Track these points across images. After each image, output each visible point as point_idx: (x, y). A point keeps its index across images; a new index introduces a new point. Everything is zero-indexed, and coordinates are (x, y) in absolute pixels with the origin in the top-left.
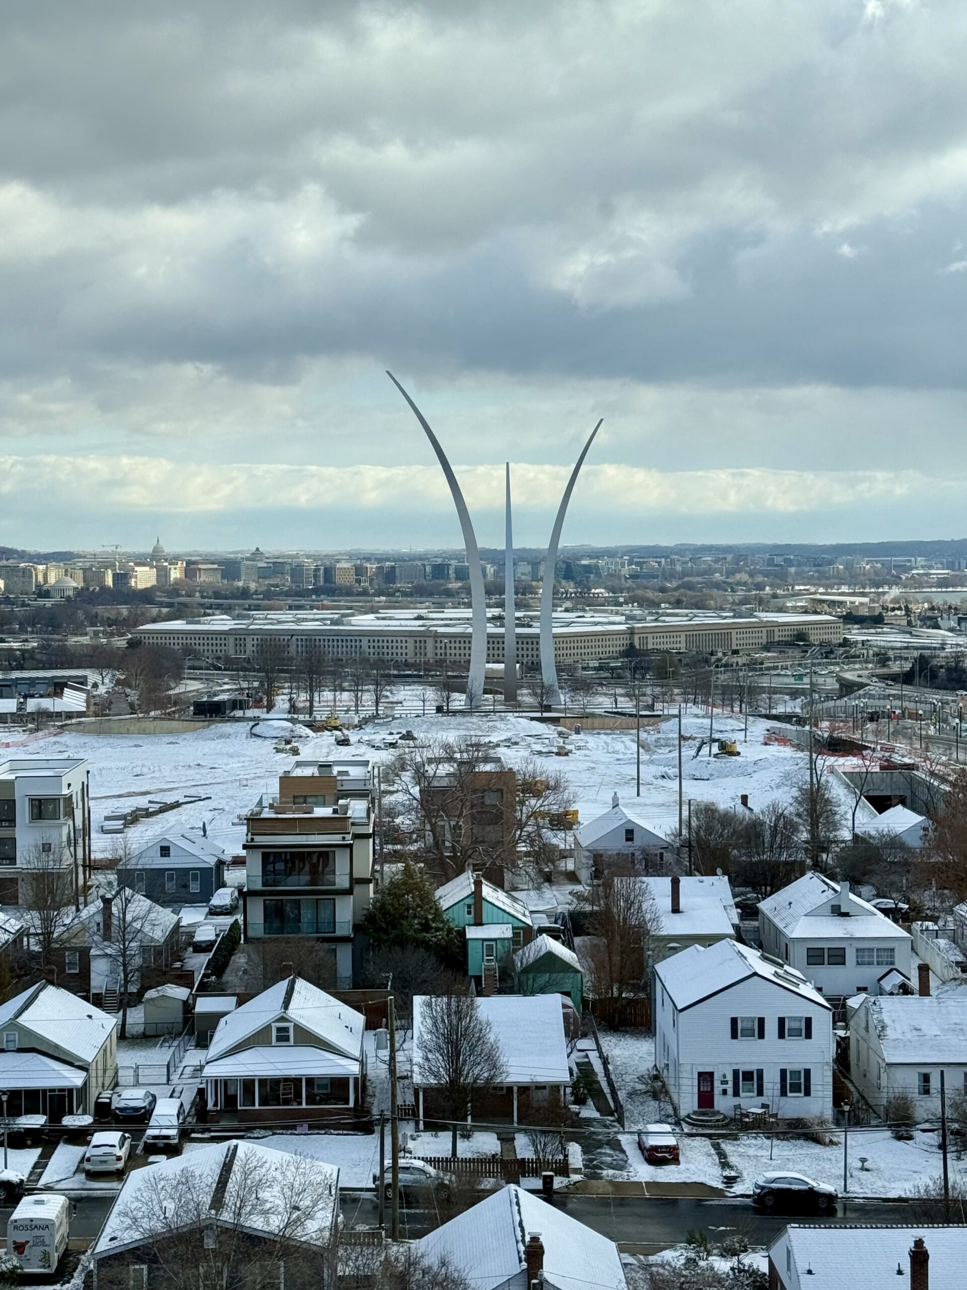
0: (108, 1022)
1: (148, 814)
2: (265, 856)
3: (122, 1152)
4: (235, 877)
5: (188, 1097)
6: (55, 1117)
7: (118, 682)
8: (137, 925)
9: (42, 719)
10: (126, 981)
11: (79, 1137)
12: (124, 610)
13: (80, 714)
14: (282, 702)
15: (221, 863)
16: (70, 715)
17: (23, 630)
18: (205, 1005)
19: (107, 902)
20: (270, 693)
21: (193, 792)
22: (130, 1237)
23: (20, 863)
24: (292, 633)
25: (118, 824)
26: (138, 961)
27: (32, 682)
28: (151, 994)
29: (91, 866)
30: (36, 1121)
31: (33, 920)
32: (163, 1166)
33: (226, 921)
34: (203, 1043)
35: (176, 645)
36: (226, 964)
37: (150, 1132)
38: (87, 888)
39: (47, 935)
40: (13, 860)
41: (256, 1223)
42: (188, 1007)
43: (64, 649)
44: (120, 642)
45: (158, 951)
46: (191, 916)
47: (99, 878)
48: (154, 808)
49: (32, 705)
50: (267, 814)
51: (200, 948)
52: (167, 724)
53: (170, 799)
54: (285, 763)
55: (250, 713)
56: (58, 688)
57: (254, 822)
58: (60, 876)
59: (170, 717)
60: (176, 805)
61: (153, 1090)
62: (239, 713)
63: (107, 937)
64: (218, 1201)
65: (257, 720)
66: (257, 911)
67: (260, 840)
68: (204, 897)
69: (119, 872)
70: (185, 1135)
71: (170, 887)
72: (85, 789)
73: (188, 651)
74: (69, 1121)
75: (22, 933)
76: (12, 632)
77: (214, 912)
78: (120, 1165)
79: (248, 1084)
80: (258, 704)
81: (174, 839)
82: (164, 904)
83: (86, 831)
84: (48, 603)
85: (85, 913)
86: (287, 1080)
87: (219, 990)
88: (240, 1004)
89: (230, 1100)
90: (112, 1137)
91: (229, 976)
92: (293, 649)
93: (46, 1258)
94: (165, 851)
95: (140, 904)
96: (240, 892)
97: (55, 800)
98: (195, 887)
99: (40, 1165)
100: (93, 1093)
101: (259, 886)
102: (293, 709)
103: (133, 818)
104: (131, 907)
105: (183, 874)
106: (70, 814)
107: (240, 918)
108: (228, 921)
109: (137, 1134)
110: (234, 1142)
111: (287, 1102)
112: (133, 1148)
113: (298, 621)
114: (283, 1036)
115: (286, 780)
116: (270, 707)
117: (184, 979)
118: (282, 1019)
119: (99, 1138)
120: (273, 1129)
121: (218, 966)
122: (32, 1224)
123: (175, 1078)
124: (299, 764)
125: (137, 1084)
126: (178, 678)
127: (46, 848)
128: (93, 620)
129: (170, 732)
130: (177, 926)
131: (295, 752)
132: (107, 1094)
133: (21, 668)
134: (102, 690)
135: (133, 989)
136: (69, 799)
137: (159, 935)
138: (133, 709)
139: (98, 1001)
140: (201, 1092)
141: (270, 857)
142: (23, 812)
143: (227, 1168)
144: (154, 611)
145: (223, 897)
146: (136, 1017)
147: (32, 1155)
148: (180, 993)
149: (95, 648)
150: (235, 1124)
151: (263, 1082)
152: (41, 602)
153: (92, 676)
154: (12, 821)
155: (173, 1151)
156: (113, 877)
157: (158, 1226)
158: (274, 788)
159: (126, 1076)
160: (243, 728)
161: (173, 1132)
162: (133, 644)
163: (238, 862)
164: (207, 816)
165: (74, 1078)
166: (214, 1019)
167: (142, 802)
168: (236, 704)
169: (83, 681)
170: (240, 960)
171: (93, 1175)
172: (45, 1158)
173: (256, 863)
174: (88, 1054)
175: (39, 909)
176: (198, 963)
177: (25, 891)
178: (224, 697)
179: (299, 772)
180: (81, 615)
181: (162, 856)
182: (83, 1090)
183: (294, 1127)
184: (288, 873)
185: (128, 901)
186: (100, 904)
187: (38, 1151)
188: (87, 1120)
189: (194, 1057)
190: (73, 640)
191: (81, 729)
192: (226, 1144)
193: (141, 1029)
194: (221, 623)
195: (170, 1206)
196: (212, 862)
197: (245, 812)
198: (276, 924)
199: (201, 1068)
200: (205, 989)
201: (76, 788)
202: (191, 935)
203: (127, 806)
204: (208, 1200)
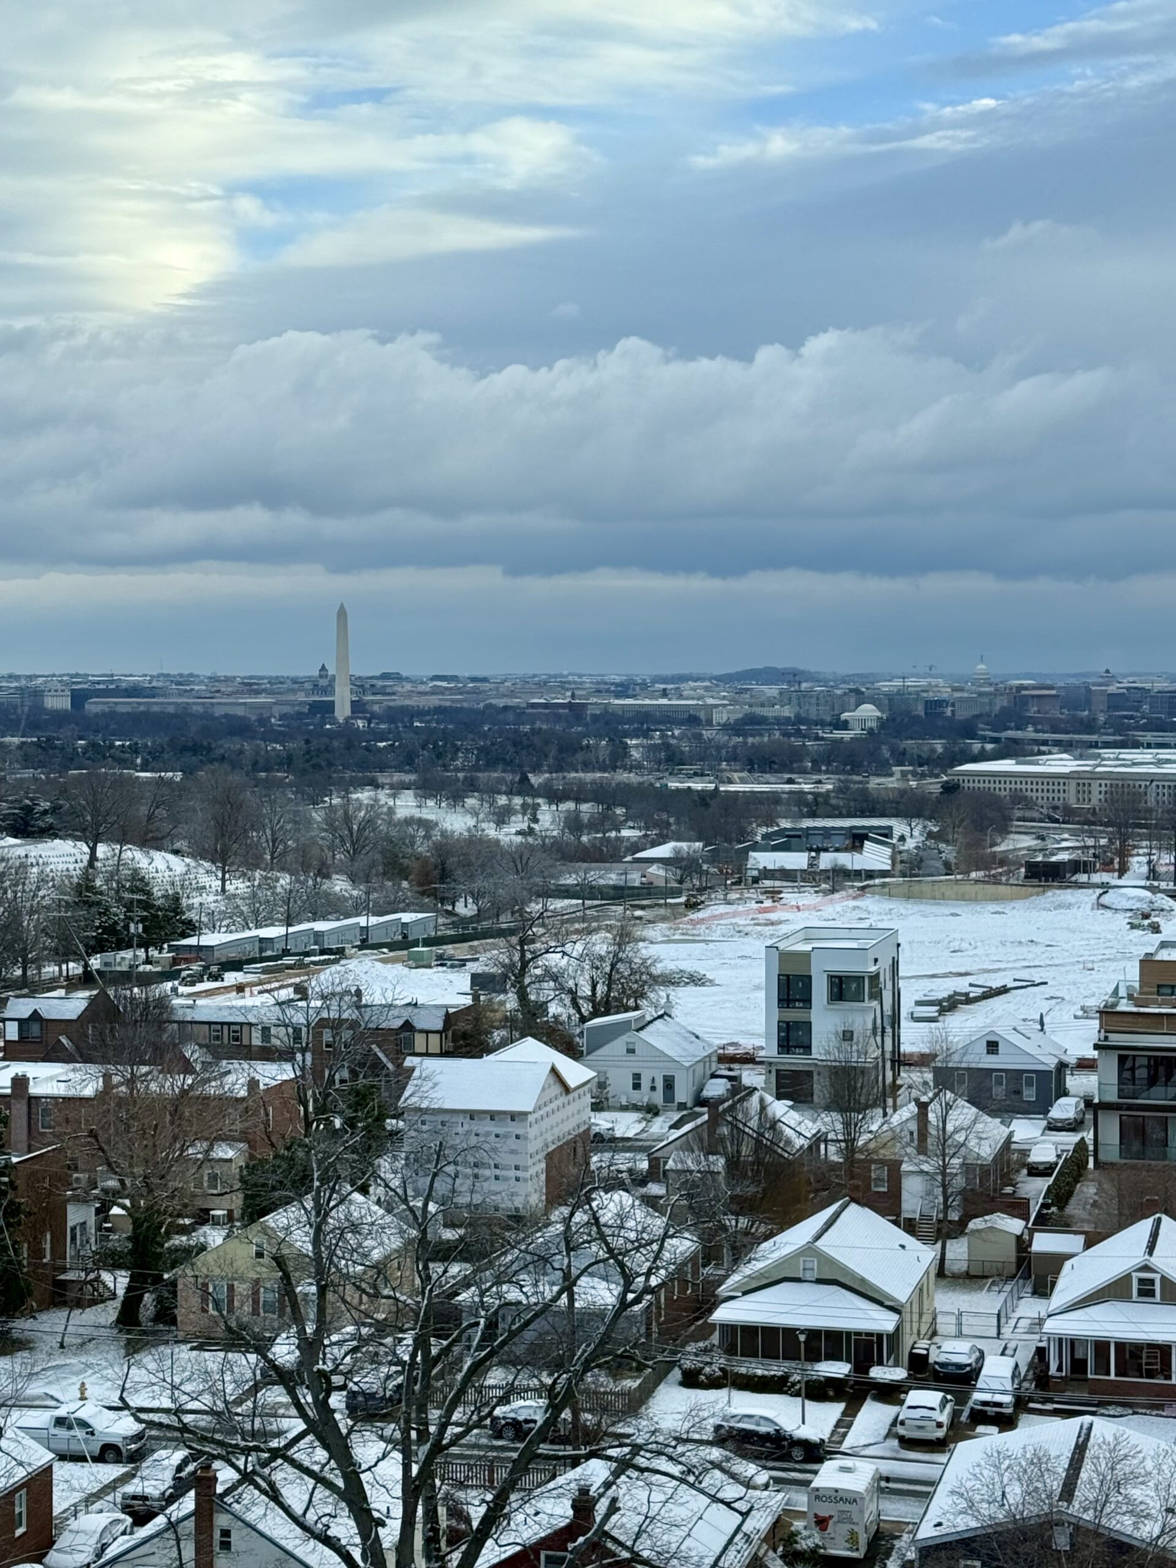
0: (925, 1255)
1: (969, 1000)
2: (1122, 1060)
3: (944, 1418)
4: (1081, 1084)
5: (1025, 1356)
6: (861, 1366)
7: (930, 835)
8: (960, 1137)
9: (839, 878)
10: (946, 1207)
11: (890, 1393)
12: (939, 746)
13: (884, 874)
14: (1138, 864)
15: (1062, 1066)
16: (870, 874)
17: (816, 769)
18: (1044, 1243)
19: (923, 1107)
20: (1124, 854)
21: (1024, 974)
22: (966, 1523)
23: (817, 1052)
24: (1152, 778)
25: (932, 1011)
26: (959, 1182)
27: (827, 832)
28: (975, 1224)
29: (900, 1061)
30: (838, 1369)
31: (830, 1123)
32: (989, 1438)
33: (1070, 1139)
34: (1043, 1289)
35: (1003, 791)
36: (1070, 1194)
37: (977, 1396)
38: (895, 1087)
39: (850, 1141)
40: (807, 1049)
41: (1123, 1524)
42: (1022, 1244)
43: (864, 793)
44: (933, 786)
45: (985, 1171)
46: (1025, 1130)
47: (908, 1076)
48: (976, 992)
49: (826, 860)
50: (1124, 1006)
51: (1035, 1171)
52: (991, 889)
53: (996, 984)
54: (1145, 943)
55: (1096, 878)
56: (857, 840)
57: (1108, 1015)
58: (863, 1071)
59: (996, 881)
60: (1004, 990)
61: (981, 1344)
62: (1083, 878)
63: (922, 1150)
64: (1068, 1490)
65: (1106, 887)
66: (1111, 1129)
67: (1116, 1039)
68: (1041, 1107)
69: (937, 1071)
70: (1021, 1404)
71: (999, 1092)
72: (895, 965)
73: (1019, 799)
74: (878, 1373)
75: (819, 1139)
76: (803, 771)
77: (1054, 1127)
78: (941, 1433)
79: (1101, 1346)
80: (1107, 867)
81: (1004, 1032)
82: (993, 1113)
83: (895, 1020)
84: (846, 735)
85: (896, 1119)
86: (1153, 1346)
87: (1063, 1226)
88: (1089, 1244)
89: (1079, 1366)
90: (930, 1397)
91: (1073, 1208)
92: (1151, 801)
93: (853, 1538)
94: (992, 1047)
95: (963, 1113)
96: (1088, 1103)
97: (859, 979)
98: (1029, 1094)
99: (844, 1424)
100: (908, 1341)
101: (1112, 1096)
102: (1153, 874)
103: (950, 1004)
104: (953, 1114)
105: (1016, 1076)
106: (877, 995)
107: (1089, 1136)
108: (1072, 1139)
109: (961, 1399)
110: (1087, 1419)
111: (1150, 1374)
112: (956, 1414)
113: (1160, 763)
114: (1146, 1290)
115: (1147, 963)
116: (1123, 871)
117: (1018, 1208)
118: (1146, 1268)
119: (915, 1397)
120: (1133, 1408)
121: (1060, 1196)
122: (837, 1496)
123: (1006, 1331)
124: (1164, 945)
125: (960, 1335)
126: (1004, 830)
127: (847, 1036)
128: (901, 758)
129: (996, 899)
130: (1008, 1141)
131: (1156, 929)
132: (923, 1344)
133: (813, 815)
134: (910, 844)
135: (954, 1216)
136: (875, 978)
137: (986, 1151)
138: (948, 869)
139: (910, 1227)
140: (1041, 1352)
141: (1126, 1059)
142: (820, 990)
143: (1080, 1449)
144: (976, 746)
145: (1064, 1109)
146: (958, 1251)
147: (833, 1411)
148: (1015, 1226)
149: (903, 793)
150: (1085, 1396)
151: (1120, 1346)
152: (838, 734)
153: (899, 827)
154: (807, 1001)
155: (1006, 1422)
156: (929, 1076)
157: (1000, 1515)
158: (1133, 974)
159: (946, 1324)
160: (1088, 897)
161: (1007, 1399)
162: (950, 789)
163: (1085, 1065)
164: (1045, 1006)
165: (883, 1322)
166: (1056, 1262)
167: (961, 985)
168: (1077, 866)
169: (887, 833)
170: (1087, 1190)
171: (908, 1443)
172: (852, 1411)
173: (1110, 1067)
174: (901, 1293)
175: (842, 1110)
176: (1035, 1189)
177: (820, 1088)
178: (1064, 857)
179: (1164, 955)
180: (886, 752)
181: (988, 1053)
182: (895, 1337)
183: (1160, 1407)
184: (1152, 1081)
185: (949, 1107)
186: (913, 1108)
187: (840, 1407)
188: (899, 1374)
189: (1030, 1307)
190: (874, 782)
191: (888, 892)
192: (1078, 1420)
193: (963, 1267)
194: (1060, 764)
195: (1015, 1493)
196: (1051, 1063)
197: (1096, 1002)
198: (1136, 1146)
199: (1040, 1322)
200: (1043, 1222)
201: (885, 965)
202: (1025, 1153)
203: (943, 989)
204: (1056, 1486)
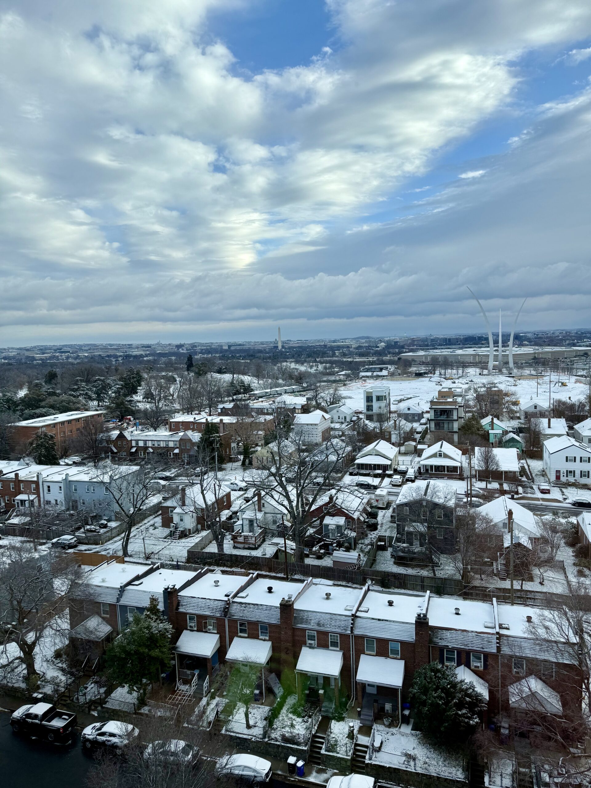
0: (396, 449)
1: (404, 400)
2: (435, 411)
3: (401, 481)
4: (426, 416)
5: (416, 468)
6: (384, 471)
7: (396, 368)
8: (403, 427)
9: (378, 377)
10: (400, 440)
11: (390, 476)
12: (397, 350)
13: (386, 376)
14: (437, 373)
15: (423, 412)
16: (384, 376)
17: (373, 356)
18: (420, 447)
19: (395, 421)
20: (434, 370)
21: (415, 395)
22: (405, 501)
23: (374, 411)
24: (440, 355)
25: (397, 402)
26: (403, 435)
27: (375, 368)
28: (406, 443)
29: (390, 412)
30: (380, 472)
31: (377, 424)
32: (410, 484)
33: (425, 427)
34: (420, 456)
35: (410, 359)
36: (425, 437)
37: (407, 476)
38: (390, 417)
39: (381, 428)
40: (372, 410)
41: (436, 500)
42: (415, 447)
43: (382, 360)
44: (396, 358)
45: (408, 433)
46: (416, 425)
47: (392, 415)
48: (405, 398)
49: (375, 374)
50: (435, 400)
51: (418, 433)
52: (408, 378)
53: (409, 397)
54: (439, 388)
55: (429, 375)
56: (381, 370)
57: (432, 402)
58: (383, 414)
59: (409, 376)
60: (411, 398)
61: (408, 466)
62: (426, 375)
63: (395, 429)
64: (425, 494)
65: (431, 377)
66: (433, 424)
67: (434, 407)
68: (419, 420)
69: (398, 414)
70: (416, 478)
71: (410, 418)
72: (389, 393)
73: (413, 360)
74: (387, 472)
75: (375, 428)
76: (370, 356)
77: (421, 424)
78: (400, 483)
79: (431, 466)
80: (431, 373)
81: (411, 406)
82: (409, 422)
83: (389, 404)
84: (378, 349)
85: (390, 423)
86: (442, 466)
87: (424, 443)
88: (429, 447)
89: (427, 470)
90: (398, 477)
91: (425, 440)
92: (440, 359)
93: (383, 504)
94: (409, 409)
95: (403, 422)
96: (428, 419)
97: (382, 397)
98: (416, 418)
99: (381, 482)
100: (393, 466)
101: (433, 418)
102: (440, 374)
103: (400, 401)
104: (401, 422)
105: (413, 415)
106: (386, 399)
107: (428, 426)
108: (425, 426)
109: (404, 477)
110: (429, 480)
111: (441, 471)
112: (403, 480)
113: (442, 352)
114: (440, 455)
115: (440, 392)
116: (434, 374)
117: (414, 440)
118: (440, 451)
119: (395, 477)
120: (438, 478)
121: (423, 437)
122: (380, 496)
123: (413, 464)
124: (443, 388)
125: (403, 465)
126: (410, 367)
127: (380, 408)
128: (389, 353)
129: (409, 380)
130: (412, 427)
131: (441, 385)
132: (396, 466)
133: (372, 365)
134: (392, 370)
135: (402, 442)
136: (385, 396)
137: (408, 429)
138: (399, 374)
139: (393, 444)
140: (419, 468)
141: (436, 411)
142: (374, 399)
143: (428, 486)
144: (405, 350)
145: (423, 421)
146: (403, 449)
147: (379, 480)
148: (414, 443)
149: (390, 360)
150: (428, 476)
151: (435, 466)
152: (377, 349)
153: (389, 367)
154: (372, 401)
155: (413, 481)
156: (396, 415)
157: (412, 499)
158: (437, 394)
159: (400, 463)
160: (428, 379)
161: (413, 477)
162: (399, 359)
163: (427, 412)
164: (419, 401)
165: (388, 462)
166: (422, 450)
167: (402, 397)
168: (425, 373)
169: (387, 368)
170: (428, 436)
171: (393, 485)
172: (382, 480)
173: (432, 412)
174: (392, 457)
175: (379, 422)
176: (418, 436)
177: (375, 418)
178: (422, 371)
179: (443, 390)
180: (386, 352)
182: (391, 465)
183: (443, 478)
184: (441, 415)
185: (400, 421)
186: (393, 421)
187: (380, 479)
188: (392, 472)
189: (417, 459)
190: (384, 358)
191: (388, 380)
192: (427, 481)
193: (404, 452)
194: (422, 353)
195: (414, 494)
196: (421, 412)
197: (430, 400)
198: (438, 428)
199: (419, 462)
200: (420, 443)
201: (387, 394)
202: (416, 429)
203: (399, 398)
204: (423, 493)
